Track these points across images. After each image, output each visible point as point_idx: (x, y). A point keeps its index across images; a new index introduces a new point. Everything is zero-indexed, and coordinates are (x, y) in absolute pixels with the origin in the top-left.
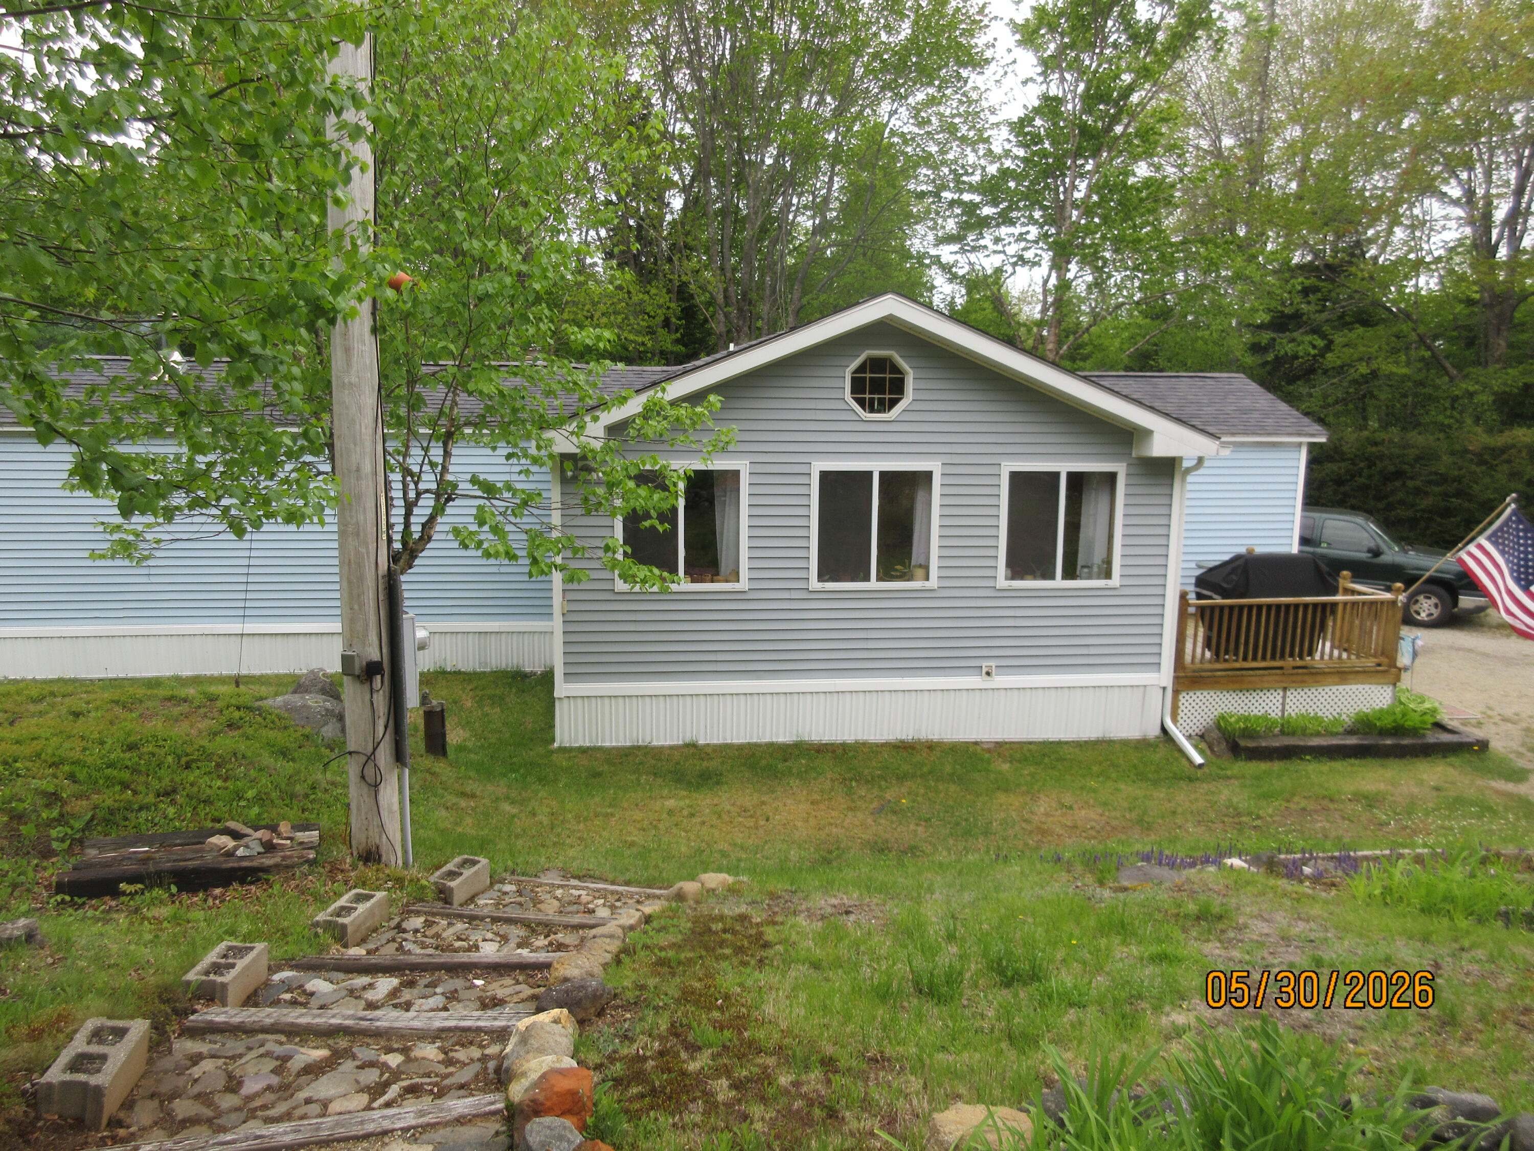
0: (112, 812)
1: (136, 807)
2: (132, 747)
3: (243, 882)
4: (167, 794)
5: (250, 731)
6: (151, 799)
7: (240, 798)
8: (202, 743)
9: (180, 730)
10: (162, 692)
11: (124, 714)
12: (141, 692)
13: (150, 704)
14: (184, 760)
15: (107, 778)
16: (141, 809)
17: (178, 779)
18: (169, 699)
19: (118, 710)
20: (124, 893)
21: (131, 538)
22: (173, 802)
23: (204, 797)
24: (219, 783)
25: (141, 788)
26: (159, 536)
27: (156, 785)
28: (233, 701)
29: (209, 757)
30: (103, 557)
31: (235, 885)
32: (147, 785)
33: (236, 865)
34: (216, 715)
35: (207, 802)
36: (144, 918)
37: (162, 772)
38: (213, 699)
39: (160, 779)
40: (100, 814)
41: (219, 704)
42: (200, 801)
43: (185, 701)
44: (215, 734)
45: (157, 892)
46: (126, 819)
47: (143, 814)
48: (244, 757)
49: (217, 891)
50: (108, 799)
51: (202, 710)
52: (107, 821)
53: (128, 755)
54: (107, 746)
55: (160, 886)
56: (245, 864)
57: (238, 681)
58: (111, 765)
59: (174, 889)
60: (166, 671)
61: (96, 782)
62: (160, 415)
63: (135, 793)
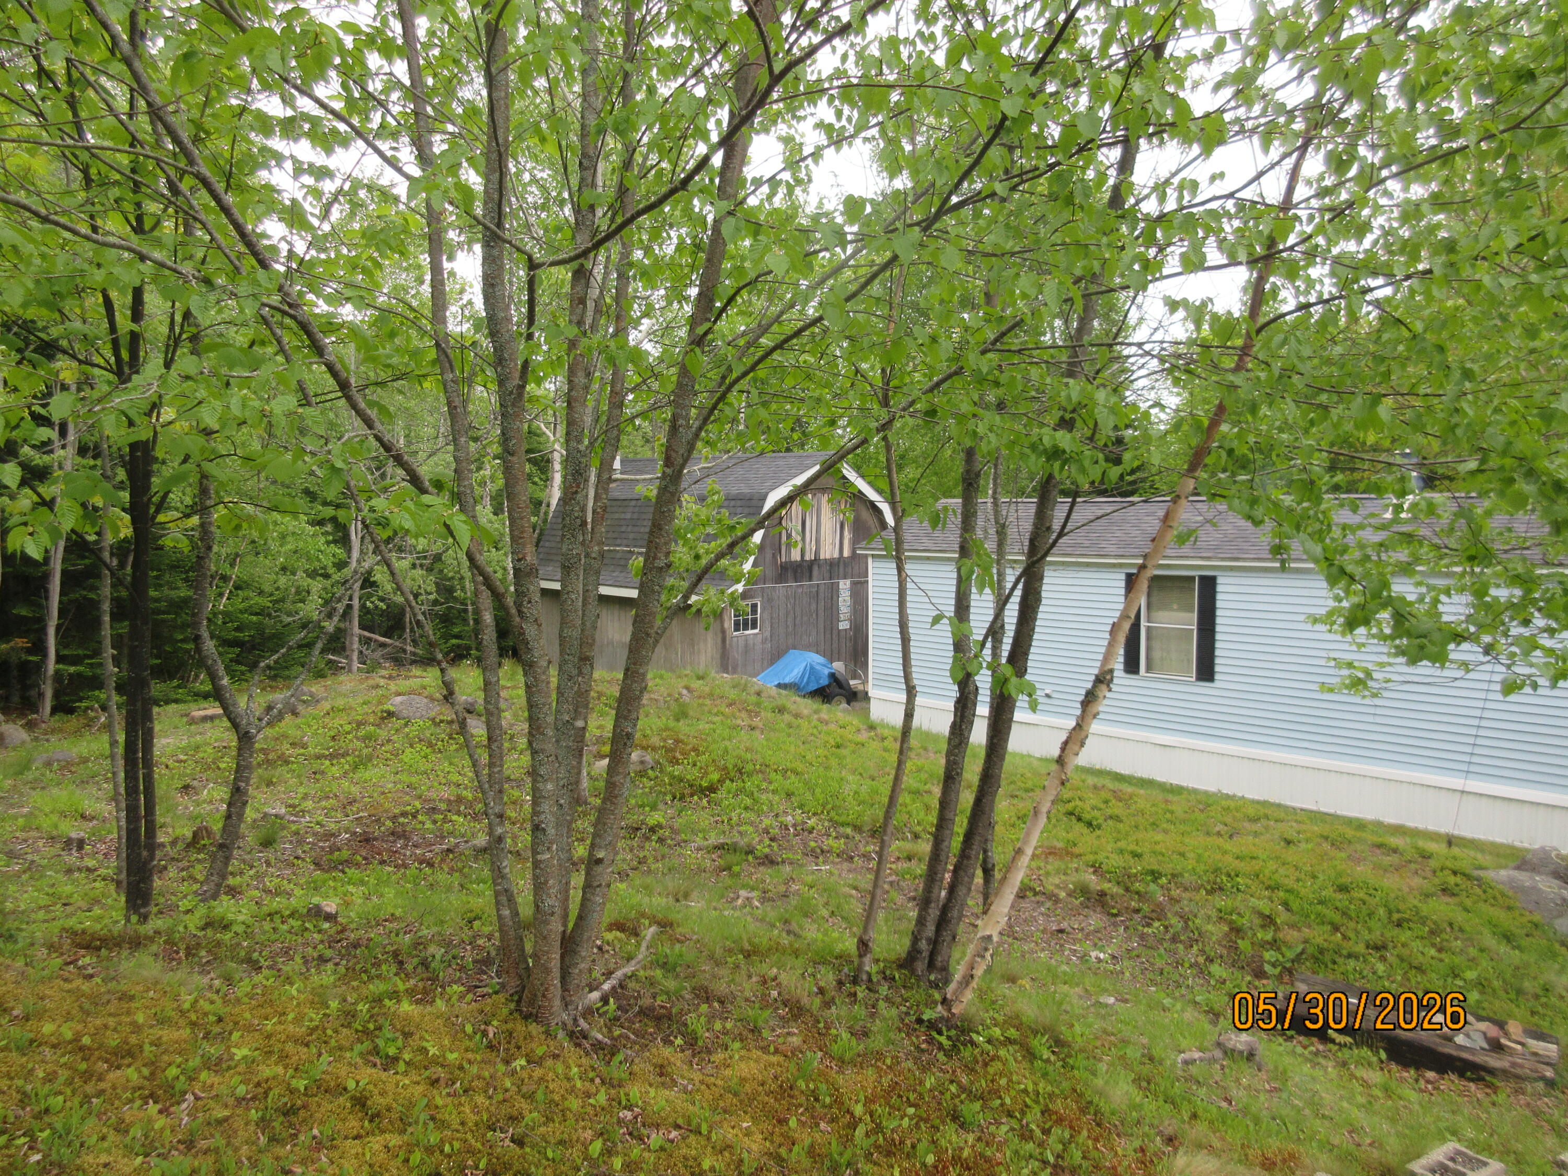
0: (1322, 951)
1: (1345, 952)
2: (1343, 889)
3: (1462, 1075)
4: (1377, 948)
5: (1468, 903)
6: (1360, 948)
7: (1456, 976)
8: (1416, 902)
9: (1391, 883)
10: (1372, 838)
11: (1333, 852)
12: (1350, 833)
13: (1358, 847)
14: (1396, 916)
15: (1318, 915)
16: (1350, 956)
17: (1388, 935)
18: (1379, 846)
19: (1326, 846)
20: (1333, 1041)
21: (1361, 675)
22: (1383, 959)
23: (1415, 963)
24: (1433, 952)
25: (1352, 935)
26: (1388, 676)
27: (1366, 936)
28: (1449, 864)
29: (1423, 921)
30: (1331, 690)
31: (1454, 1077)
32: (1357, 932)
33: (1454, 1053)
34: (1429, 874)
35: (1419, 969)
36: (1352, 1076)
37: (1372, 923)
38: (1426, 856)
39: (1370, 930)
40: (1310, 950)
41: (1433, 863)
42: (1411, 967)
43: (1395, 851)
44: (1427, 896)
45: (1365, 1052)
46: (1334, 963)
47: (1352, 963)
48: (1461, 930)
49: (1431, 1075)
50: (1319, 936)
51: (1413, 866)
52: (1316, 960)
53: (1339, 896)
54: (1319, 882)
55: (1370, 1047)
56: (1465, 1055)
57: (1450, 841)
58: (1321, 902)
59: (1383, 1055)
60: (1367, 813)
61: (1307, 916)
62: (1412, 554)
63: (1345, 937)
